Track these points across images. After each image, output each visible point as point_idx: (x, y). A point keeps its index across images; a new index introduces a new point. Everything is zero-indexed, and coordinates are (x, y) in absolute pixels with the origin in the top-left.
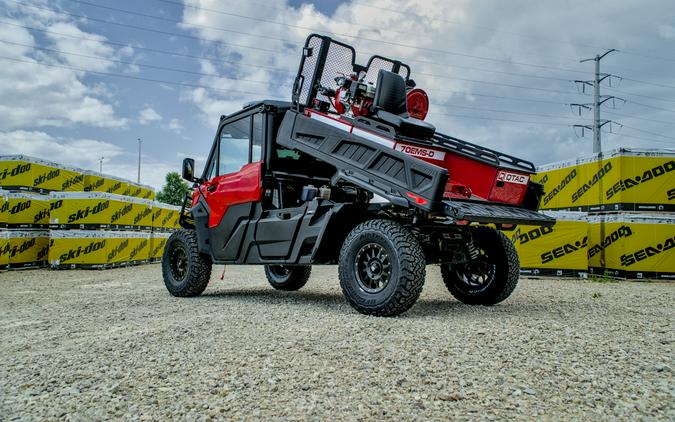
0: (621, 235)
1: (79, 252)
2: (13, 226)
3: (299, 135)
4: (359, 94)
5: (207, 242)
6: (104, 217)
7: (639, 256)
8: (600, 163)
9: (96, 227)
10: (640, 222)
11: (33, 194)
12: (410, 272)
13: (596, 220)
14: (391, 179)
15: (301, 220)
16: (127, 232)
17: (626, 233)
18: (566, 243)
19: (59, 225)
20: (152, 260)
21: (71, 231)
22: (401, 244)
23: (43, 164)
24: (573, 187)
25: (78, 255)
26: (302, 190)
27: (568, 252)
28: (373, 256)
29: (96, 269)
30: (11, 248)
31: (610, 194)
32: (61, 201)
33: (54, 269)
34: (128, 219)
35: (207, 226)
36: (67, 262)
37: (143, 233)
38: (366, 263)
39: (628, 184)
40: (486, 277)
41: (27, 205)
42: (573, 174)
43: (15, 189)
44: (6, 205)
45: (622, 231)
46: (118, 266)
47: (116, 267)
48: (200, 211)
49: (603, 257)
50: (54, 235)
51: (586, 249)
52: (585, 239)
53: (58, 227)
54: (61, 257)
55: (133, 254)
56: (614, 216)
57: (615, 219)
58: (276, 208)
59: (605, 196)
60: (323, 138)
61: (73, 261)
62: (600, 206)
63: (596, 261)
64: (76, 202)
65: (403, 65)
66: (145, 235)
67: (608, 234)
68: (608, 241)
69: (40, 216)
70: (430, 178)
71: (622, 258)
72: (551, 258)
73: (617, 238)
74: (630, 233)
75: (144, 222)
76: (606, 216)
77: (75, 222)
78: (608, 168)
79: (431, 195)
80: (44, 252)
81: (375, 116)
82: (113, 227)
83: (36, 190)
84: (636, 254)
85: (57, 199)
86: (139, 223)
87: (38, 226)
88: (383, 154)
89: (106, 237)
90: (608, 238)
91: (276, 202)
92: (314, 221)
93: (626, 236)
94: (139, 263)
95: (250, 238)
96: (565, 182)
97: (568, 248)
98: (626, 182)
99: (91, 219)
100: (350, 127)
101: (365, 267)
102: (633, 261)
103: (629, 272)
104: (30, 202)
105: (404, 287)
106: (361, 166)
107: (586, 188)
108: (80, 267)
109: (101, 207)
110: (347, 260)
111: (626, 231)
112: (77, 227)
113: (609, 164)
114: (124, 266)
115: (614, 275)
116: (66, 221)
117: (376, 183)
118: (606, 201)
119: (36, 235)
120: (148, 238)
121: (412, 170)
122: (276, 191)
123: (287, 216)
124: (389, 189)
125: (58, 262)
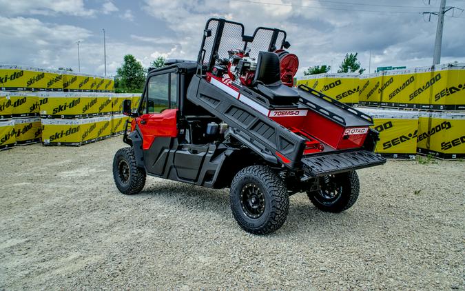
0: (443, 128)
1: (62, 134)
2: (16, 116)
3: (202, 95)
4: (245, 70)
5: (142, 159)
6: (77, 110)
7: (455, 143)
8: (432, 73)
9: (72, 117)
10: (458, 118)
11: (27, 92)
12: (278, 209)
13: (425, 115)
14: (265, 140)
15: (204, 156)
16: (94, 118)
17: (447, 126)
18: (401, 135)
19: (47, 116)
20: (113, 134)
21: (56, 119)
22: (272, 188)
23: (32, 70)
24: (411, 89)
25: (61, 136)
26: (207, 126)
27: (402, 141)
28: (253, 192)
29: (74, 146)
30: (17, 131)
31: (437, 97)
32: (47, 99)
33: (46, 145)
34: (95, 109)
35: (141, 148)
36: (54, 141)
37: (106, 117)
38: (248, 196)
39: (452, 90)
40: (336, 192)
41: (24, 100)
42: (412, 79)
43: (15, 89)
44: (9, 102)
45: (444, 125)
46: (90, 142)
47: (88, 143)
48: (136, 137)
49: (429, 142)
50: (45, 122)
51: (416, 138)
52: (416, 131)
53: (46, 117)
54: (50, 138)
55: (100, 132)
56: (439, 113)
57: (440, 116)
58: (187, 142)
59: (434, 99)
60: (219, 101)
61: (59, 140)
62: (430, 105)
63: (423, 144)
64: (57, 99)
65: (281, 31)
66: (108, 118)
67: (433, 126)
68: (432, 131)
69: (34, 107)
70: (293, 145)
71: (442, 144)
72: (390, 146)
73: (440, 130)
74: (450, 126)
75: (106, 109)
76: (433, 113)
77: (57, 114)
78: (438, 77)
79: (293, 157)
80: (39, 132)
81: (256, 88)
82: (84, 116)
83: (29, 89)
84: (453, 142)
85: (44, 97)
86: (103, 111)
87: (33, 114)
88: (260, 121)
89: (80, 124)
90: (433, 129)
91: (188, 138)
92: (213, 159)
93: (447, 128)
94: (104, 138)
95: (170, 163)
96: (405, 85)
97: (403, 139)
98: (450, 89)
99: (68, 111)
100: (238, 93)
101: (248, 198)
102: (450, 146)
103: (446, 154)
104: (25, 98)
105: (274, 219)
106: (245, 127)
107: (420, 90)
108: (63, 144)
109: (75, 103)
110: (235, 193)
111: (448, 125)
112: (59, 117)
113: (439, 75)
114: (94, 142)
115: (435, 155)
116: (51, 113)
117: (255, 142)
118: (434, 102)
119: (32, 121)
120: (110, 120)
121: (280, 136)
122: (187, 130)
123: (195, 152)
124: (264, 148)
125: (49, 141)
